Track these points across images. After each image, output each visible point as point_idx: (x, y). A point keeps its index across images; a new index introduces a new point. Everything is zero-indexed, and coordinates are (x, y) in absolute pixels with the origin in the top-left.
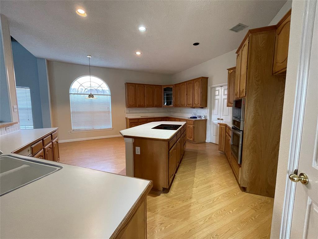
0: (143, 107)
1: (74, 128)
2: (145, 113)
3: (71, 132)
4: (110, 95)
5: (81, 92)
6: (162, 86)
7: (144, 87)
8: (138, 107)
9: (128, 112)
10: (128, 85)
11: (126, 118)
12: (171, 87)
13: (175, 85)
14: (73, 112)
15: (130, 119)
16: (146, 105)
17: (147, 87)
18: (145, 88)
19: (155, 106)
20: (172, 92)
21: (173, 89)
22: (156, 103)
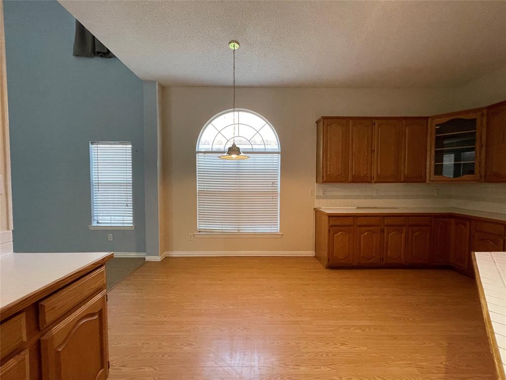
1: (201, 226)
3: (194, 235)
4: (278, 153)
5: (219, 148)
6: (429, 120)
7: (372, 124)
8: (350, 182)
9: (321, 194)
10: (327, 123)
11: (315, 209)
12: (472, 116)
13: (489, 108)
14: (201, 192)
15: (331, 216)
16: (374, 175)
17: (379, 125)
18: (376, 127)
19: (402, 180)
20: (475, 132)
21: (478, 121)
22: (406, 170)
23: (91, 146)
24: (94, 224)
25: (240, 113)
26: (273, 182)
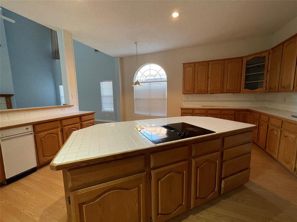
0: (205, 93)
2: (208, 101)
4: (166, 81)
5: (143, 81)
7: (209, 64)
8: (196, 94)
9: (186, 100)
10: (185, 66)
12: (263, 55)
13: (272, 49)
15: (182, 109)
16: (209, 89)
17: (213, 64)
18: (210, 66)
19: (225, 92)
20: (265, 64)
21: (267, 58)
22: (228, 86)
23: (101, 83)
24: (103, 110)
25: (151, 64)
26: (164, 94)
